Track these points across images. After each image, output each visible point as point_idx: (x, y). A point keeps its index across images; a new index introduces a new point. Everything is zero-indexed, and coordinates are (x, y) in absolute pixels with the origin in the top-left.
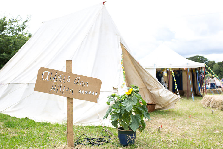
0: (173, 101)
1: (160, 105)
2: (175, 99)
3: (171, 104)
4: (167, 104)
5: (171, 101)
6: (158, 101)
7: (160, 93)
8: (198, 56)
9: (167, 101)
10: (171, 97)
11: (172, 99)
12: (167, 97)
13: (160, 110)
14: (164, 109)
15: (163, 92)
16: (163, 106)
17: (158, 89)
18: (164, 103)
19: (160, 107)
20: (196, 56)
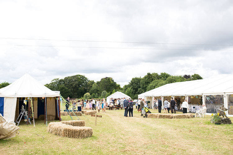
0: (15, 131)
1: (4, 135)
2: (16, 129)
3: (13, 134)
4: (10, 134)
5: (13, 131)
6: (2, 132)
7: (3, 126)
8: (79, 75)
9: (9, 132)
10: (13, 129)
11: (14, 129)
12: (9, 128)
13: (5, 139)
14: (8, 138)
15: (7, 124)
16: (6, 136)
17: (3, 123)
18: (7, 133)
19: (4, 137)
20: (77, 75)
